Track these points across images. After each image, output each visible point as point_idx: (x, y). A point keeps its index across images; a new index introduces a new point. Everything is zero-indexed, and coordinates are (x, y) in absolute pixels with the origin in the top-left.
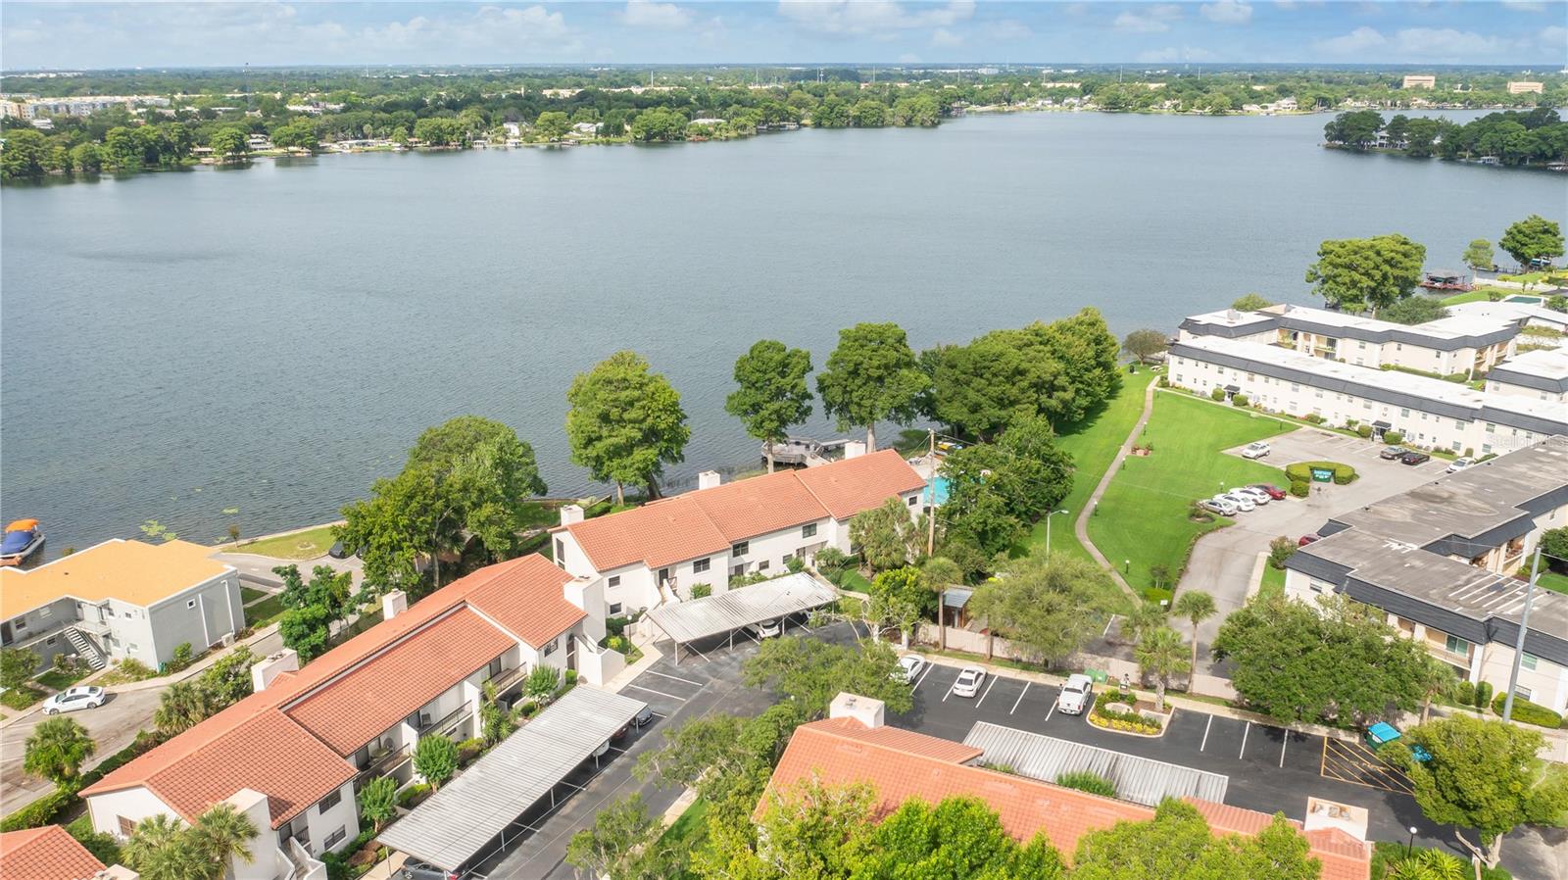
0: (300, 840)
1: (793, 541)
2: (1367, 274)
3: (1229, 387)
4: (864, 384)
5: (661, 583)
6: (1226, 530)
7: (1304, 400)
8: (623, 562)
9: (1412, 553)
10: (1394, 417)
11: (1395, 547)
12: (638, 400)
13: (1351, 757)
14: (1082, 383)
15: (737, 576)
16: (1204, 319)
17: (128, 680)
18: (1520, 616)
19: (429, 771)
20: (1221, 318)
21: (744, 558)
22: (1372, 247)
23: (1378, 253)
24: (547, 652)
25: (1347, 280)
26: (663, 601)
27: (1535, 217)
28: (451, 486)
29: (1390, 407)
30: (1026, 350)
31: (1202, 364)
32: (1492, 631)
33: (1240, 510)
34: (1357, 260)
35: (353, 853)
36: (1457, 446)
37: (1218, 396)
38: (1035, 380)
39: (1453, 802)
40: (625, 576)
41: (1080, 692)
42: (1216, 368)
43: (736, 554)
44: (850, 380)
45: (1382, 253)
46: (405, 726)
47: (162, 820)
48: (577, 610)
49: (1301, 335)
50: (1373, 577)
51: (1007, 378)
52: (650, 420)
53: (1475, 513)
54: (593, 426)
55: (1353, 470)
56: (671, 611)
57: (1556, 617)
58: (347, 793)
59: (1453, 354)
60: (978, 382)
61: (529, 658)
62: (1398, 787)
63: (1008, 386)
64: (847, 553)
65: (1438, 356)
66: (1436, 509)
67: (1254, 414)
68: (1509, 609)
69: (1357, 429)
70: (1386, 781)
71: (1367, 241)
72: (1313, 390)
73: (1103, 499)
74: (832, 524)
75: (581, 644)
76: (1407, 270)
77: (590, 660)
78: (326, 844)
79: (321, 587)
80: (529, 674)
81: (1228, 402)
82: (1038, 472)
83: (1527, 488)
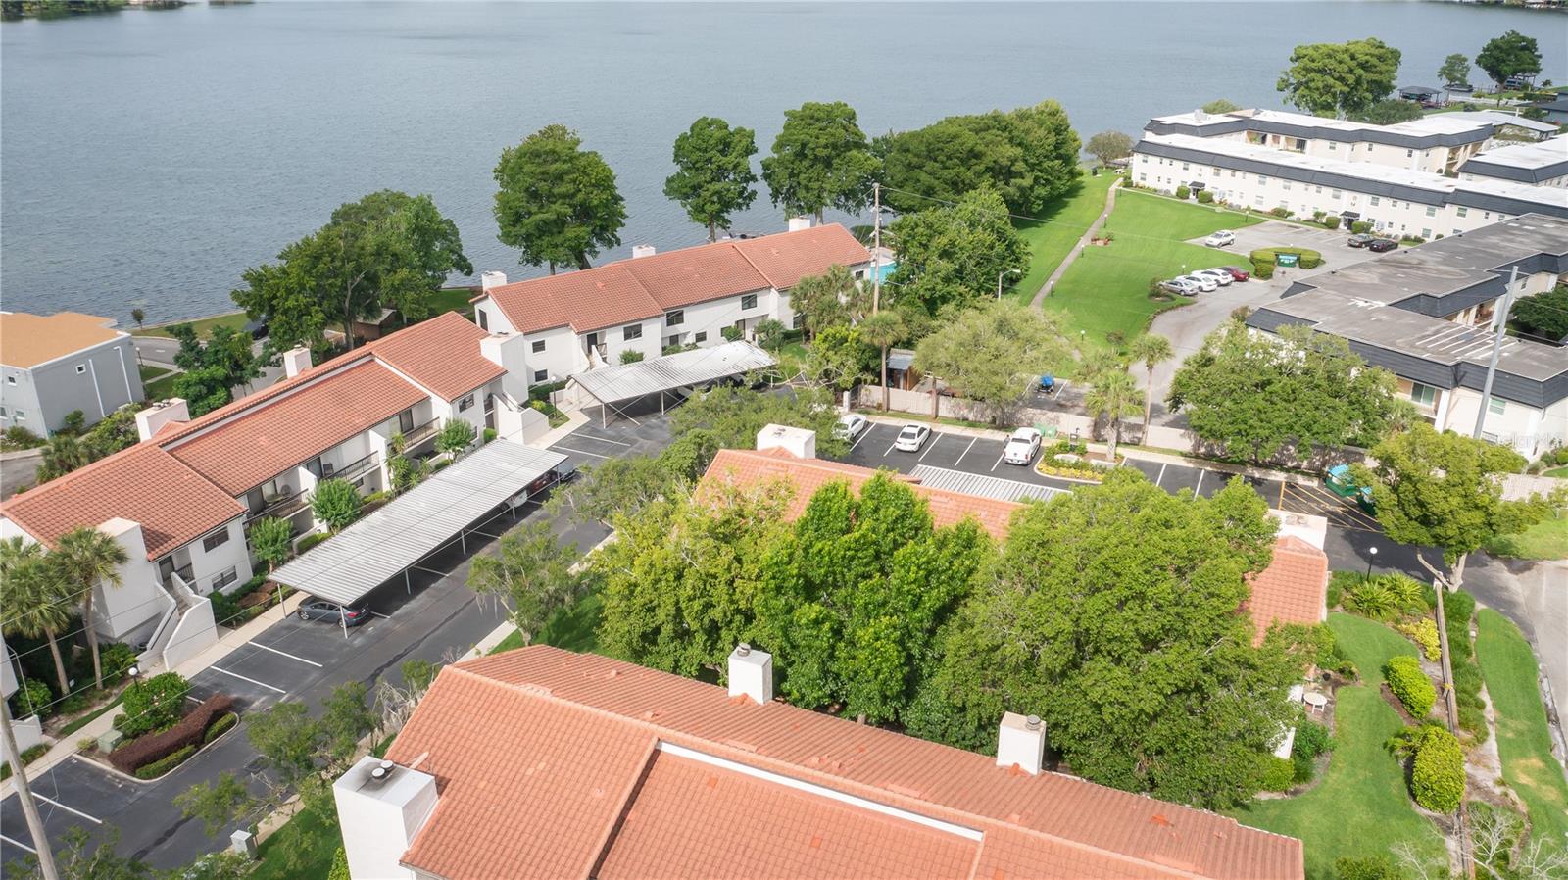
0: (184, 578)
1: (731, 312)
2: (1341, 79)
3: (1194, 184)
4: (812, 166)
5: (590, 351)
6: (1185, 308)
7: (1271, 193)
8: (547, 325)
9: (1379, 309)
10: (1364, 206)
11: (1361, 304)
12: (568, 172)
13: (1309, 499)
14: (1041, 171)
15: (672, 345)
16: (1169, 120)
17: (15, 448)
18: (1489, 360)
19: (329, 515)
20: (1188, 119)
21: (679, 329)
22: (1346, 51)
23: (1353, 57)
24: (462, 408)
25: (1321, 85)
26: (591, 366)
27: (1513, 32)
28: (362, 248)
29: (1358, 195)
30: (983, 134)
31: (1166, 161)
32: (1460, 376)
33: (1202, 291)
34: (1332, 63)
35: (245, 595)
36: (1427, 233)
37: (1182, 194)
38: (991, 164)
39: (1416, 520)
40: (551, 340)
41: (1027, 441)
42: (1181, 164)
43: (670, 323)
44: (797, 162)
45: (1357, 55)
46: (302, 471)
47: (18, 542)
48: (494, 367)
49: (1270, 137)
50: (1339, 328)
51: (962, 160)
52: (580, 196)
53: (1445, 277)
54: (519, 199)
55: (1320, 255)
56: (598, 374)
57: (1526, 360)
58: (236, 530)
59: (1425, 153)
60: (930, 165)
61: (442, 412)
62: (1357, 525)
63: (963, 169)
64: (790, 327)
65: (1410, 155)
66: (1404, 273)
67: (1219, 209)
68: (1478, 355)
69: (1324, 221)
70: (1345, 519)
71: (1343, 45)
72: (1280, 182)
73: (1060, 282)
74: (774, 293)
75: (499, 401)
76: (1381, 73)
77: (510, 418)
78: (214, 586)
79: (219, 347)
80: (443, 427)
81: (1192, 199)
82: (991, 247)
83: (1499, 256)
